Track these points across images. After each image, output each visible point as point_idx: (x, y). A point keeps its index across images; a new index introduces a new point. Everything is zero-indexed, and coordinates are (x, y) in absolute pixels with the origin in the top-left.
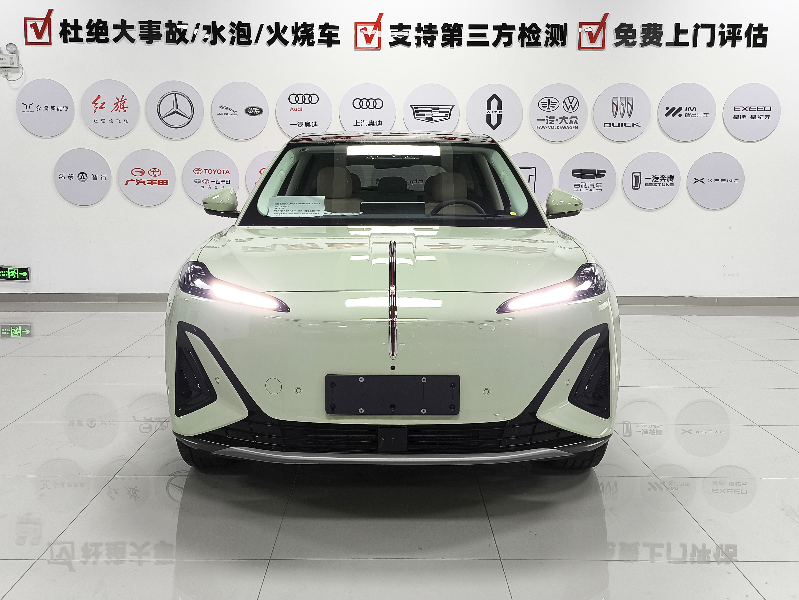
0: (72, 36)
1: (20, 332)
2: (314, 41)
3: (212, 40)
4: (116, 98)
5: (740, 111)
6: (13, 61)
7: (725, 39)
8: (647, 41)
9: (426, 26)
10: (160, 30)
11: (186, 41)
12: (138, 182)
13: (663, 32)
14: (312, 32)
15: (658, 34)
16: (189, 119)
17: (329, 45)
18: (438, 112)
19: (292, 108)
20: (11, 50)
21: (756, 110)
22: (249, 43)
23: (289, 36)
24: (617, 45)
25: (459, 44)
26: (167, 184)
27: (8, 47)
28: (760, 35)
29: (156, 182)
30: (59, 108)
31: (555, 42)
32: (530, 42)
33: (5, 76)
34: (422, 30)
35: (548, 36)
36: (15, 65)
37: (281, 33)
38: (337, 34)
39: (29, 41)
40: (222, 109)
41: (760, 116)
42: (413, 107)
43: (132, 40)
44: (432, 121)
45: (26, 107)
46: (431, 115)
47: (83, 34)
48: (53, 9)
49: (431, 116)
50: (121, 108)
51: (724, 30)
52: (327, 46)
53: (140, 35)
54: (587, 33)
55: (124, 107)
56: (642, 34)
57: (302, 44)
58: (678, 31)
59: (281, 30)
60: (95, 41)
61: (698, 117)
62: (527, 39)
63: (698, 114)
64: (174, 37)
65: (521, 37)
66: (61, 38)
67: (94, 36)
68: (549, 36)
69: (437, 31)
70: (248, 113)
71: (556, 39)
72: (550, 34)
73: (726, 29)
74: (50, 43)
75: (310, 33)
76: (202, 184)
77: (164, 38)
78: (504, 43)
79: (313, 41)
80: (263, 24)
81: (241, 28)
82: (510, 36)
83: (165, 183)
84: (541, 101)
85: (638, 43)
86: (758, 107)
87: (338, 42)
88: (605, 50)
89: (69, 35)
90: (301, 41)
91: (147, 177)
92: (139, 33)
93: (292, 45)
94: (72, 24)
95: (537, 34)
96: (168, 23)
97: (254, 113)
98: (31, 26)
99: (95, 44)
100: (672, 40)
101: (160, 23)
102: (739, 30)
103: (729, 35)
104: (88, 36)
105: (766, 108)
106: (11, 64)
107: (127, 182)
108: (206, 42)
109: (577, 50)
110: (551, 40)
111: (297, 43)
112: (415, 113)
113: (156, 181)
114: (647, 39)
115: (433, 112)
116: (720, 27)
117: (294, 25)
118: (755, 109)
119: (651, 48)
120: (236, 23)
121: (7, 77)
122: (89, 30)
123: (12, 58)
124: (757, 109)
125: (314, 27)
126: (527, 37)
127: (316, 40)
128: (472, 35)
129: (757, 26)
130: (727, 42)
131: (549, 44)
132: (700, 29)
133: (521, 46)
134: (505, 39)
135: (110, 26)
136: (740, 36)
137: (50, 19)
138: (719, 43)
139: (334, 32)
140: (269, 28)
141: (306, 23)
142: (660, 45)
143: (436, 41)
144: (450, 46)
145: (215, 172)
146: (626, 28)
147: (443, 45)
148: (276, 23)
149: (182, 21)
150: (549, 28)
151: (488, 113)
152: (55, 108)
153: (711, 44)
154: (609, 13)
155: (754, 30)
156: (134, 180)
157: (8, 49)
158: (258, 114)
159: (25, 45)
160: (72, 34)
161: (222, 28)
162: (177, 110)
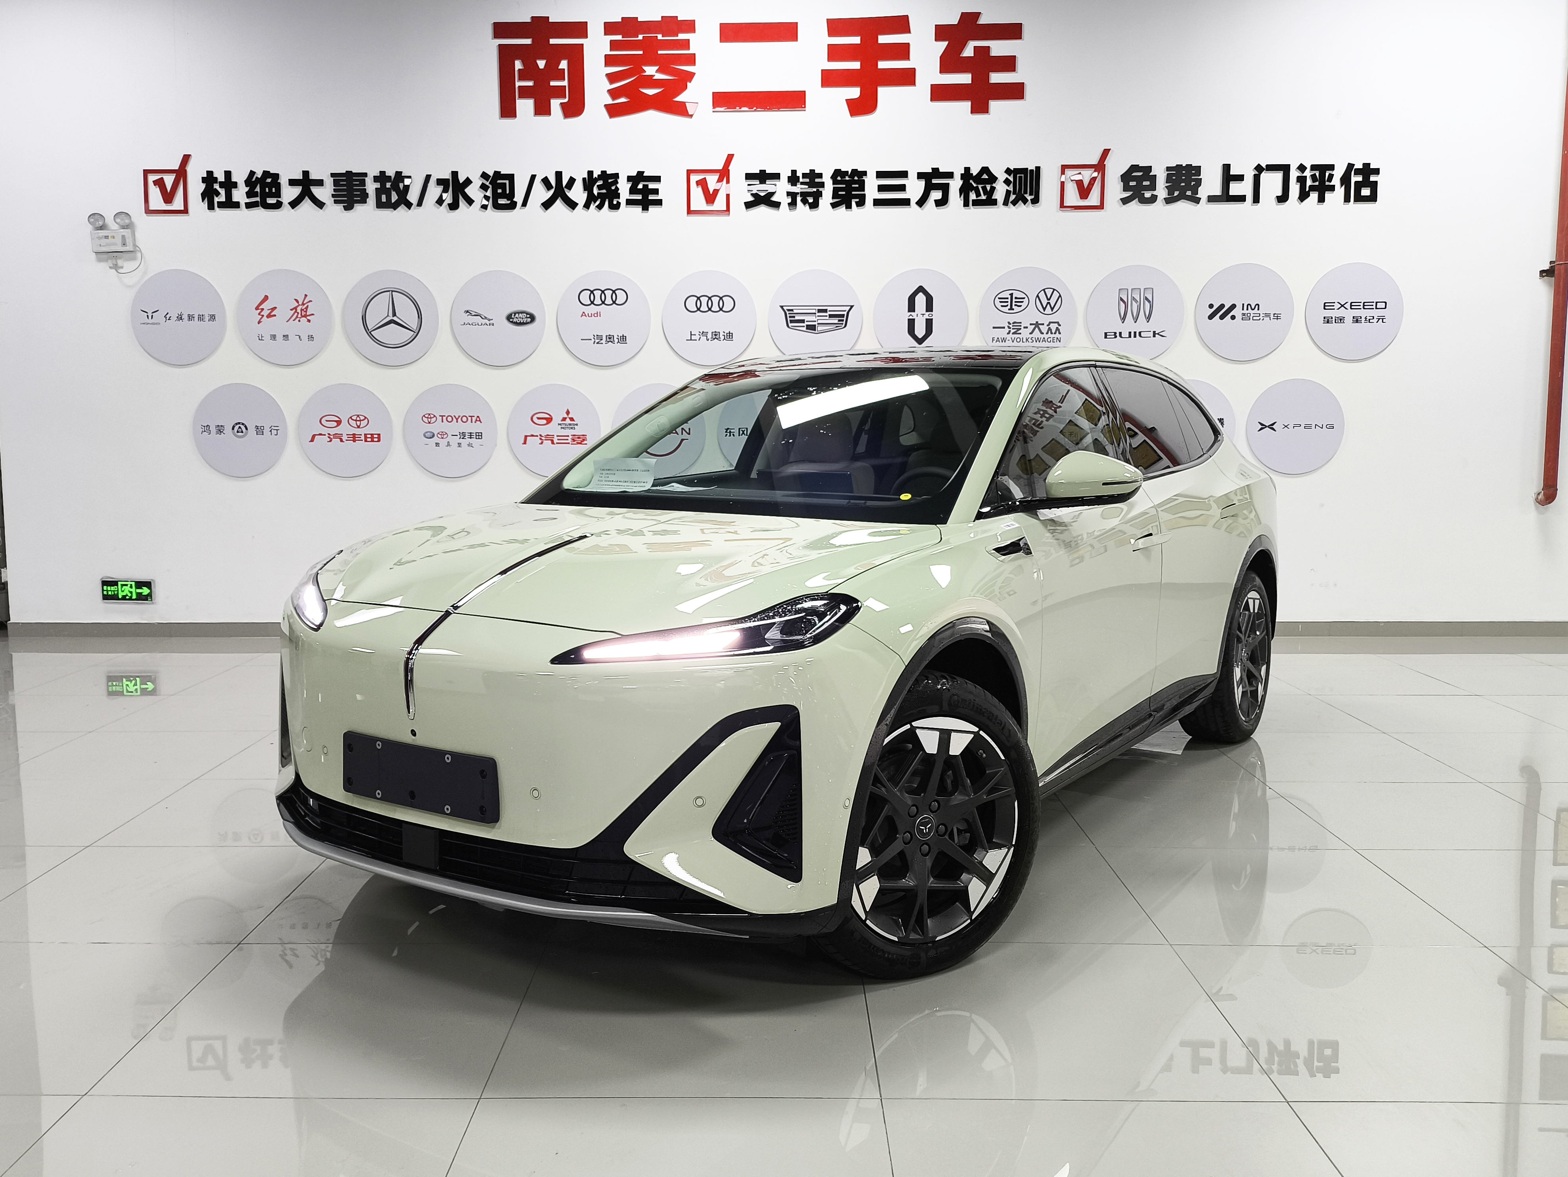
0: (222, 198)
1: (138, 687)
2: (620, 201)
3: (452, 202)
4: (295, 300)
5: (1334, 309)
6: (125, 241)
7: (1307, 190)
8: (1175, 195)
9: (805, 176)
10: (365, 186)
11: (409, 205)
12: (332, 437)
13: (1201, 179)
14: (617, 187)
15: (1194, 183)
16: (415, 332)
17: (645, 209)
18: (827, 316)
19: (584, 312)
20: (122, 223)
21: (1362, 307)
22: (512, 206)
23: (578, 194)
24: (1125, 201)
25: (861, 203)
26: (379, 441)
27: (117, 218)
28: (1366, 183)
29: (360, 437)
30: (201, 318)
31: (1020, 198)
32: (979, 198)
33: (112, 266)
34: (799, 182)
35: (1008, 189)
36: (129, 248)
37: (566, 190)
38: (658, 189)
39: (151, 208)
40: (469, 316)
41: (1368, 318)
42: (785, 308)
43: (320, 204)
44: (816, 332)
45: (148, 316)
46: (815, 321)
47: (240, 195)
48: (190, 155)
49: (815, 323)
50: (302, 316)
51: (1304, 175)
52: (641, 209)
53: (333, 196)
54: (1073, 183)
55: (308, 314)
56: (1167, 183)
57: (600, 207)
58: (1228, 177)
59: (564, 184)
60: (259, 206)
61: (1263, 320)
62: (973, 194)
63: (1264, 315)
64: (389, 197)
65: (965, 191)
66: (204, 201)
67: (258, 199)
68: (1011, 188)
69: (824, 182)
70: (512, 322)
71: (1023, 193)
72: (1012, 185)
73: (1308, 173)
74: (185, 211)
75: (613, 188)
76: (436, 439)
77: (372, 200)
78: (935, 201)
79: (618, 202)
80: (536, 175)
81: (499, 181)
82: (945, 188)
83: (375, 438)
84: (999, 296)
85: (1160, 198)
86: (1364, 303)
87: (659, 203)
88: (1105, 211)
89: (217, 197)
90: (598, 202)
91: (345, 429)
92: (331, 192)
93: (584, 208)
94: (221, 178)
95: (990, 185)
96: (379, 175)
97: (522, 322)
98: (155, 183)
99: (259, 212)
100: (1217, 191)
101: (365, 175)
102: (1330, 174)
103: (1313, 182)
104: (248, 198)
105: (1378, 303)
106: (122, 246)
107: (314, 436)
108: (441, 206)
109: (1057, 212)
110: (1013, 194)
111: (592, 205)
112: (789, 319)
113: (361, 435)
114: (1175, 192)
115: (818, 316)
116: (1297, 170)
117: (586, 176)
118: (1360, 306)
119: (1183, 206)
120: (491, 174)
121: (116, 267)
122: (248, 188)
123: (123, 237)
124: (1364, 305)
125: (618, 178)
126: (973, 191)
127: (622, 200)
128: (881, 188)
129: (1361, 167)
130: (1311, 194)
131: (1011, 202)
132: (1265, 173)
133: (964, 206)
134: (936, 195)
135: (284, 181)
136: (1331, 184)
137: (186, 171)
138: (1298, 196)
139: (652, 186)
140: (546, 181)
141: (606, 171)
142: (1197, 201)
143: (822, 199)
144: (845, 207)
145: (457, 419)
146: (1140, 174)
147: (834, 206)
148: (557, 172)
149: (402, 172)
150: (1010, 176)
151: (911, 317)
152: (194, 317)
153: (1283, 198)
154: (1110, 149)
155: (1355, 174)
156: (325, 435)
157: (118, 220)
158: (528, 323)
159: (145, 214)
160: (222, 195)
161: (468, 182)
162: (395, 318)
